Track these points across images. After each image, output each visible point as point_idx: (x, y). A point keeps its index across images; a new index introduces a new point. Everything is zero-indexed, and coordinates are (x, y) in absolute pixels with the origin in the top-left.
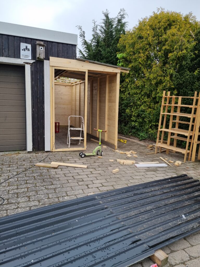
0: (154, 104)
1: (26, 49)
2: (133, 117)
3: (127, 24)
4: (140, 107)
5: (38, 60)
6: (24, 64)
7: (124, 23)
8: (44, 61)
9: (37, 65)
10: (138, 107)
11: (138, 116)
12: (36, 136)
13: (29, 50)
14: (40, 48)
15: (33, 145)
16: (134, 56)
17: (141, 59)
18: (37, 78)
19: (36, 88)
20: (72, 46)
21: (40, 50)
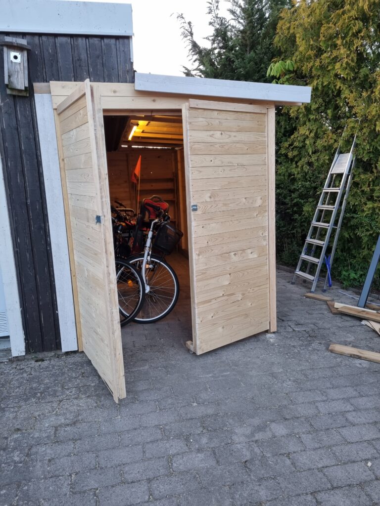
5: (15, 96)
8: (34, 97)
9: (16, 111)
12: (34, 314)
14: (12, 58)
15: (26, 339)
16: (318, 60)
17: (342, 65)
18: (20, 148)
19: (18, 177)
20: (118, 41)
21: (12, 62)
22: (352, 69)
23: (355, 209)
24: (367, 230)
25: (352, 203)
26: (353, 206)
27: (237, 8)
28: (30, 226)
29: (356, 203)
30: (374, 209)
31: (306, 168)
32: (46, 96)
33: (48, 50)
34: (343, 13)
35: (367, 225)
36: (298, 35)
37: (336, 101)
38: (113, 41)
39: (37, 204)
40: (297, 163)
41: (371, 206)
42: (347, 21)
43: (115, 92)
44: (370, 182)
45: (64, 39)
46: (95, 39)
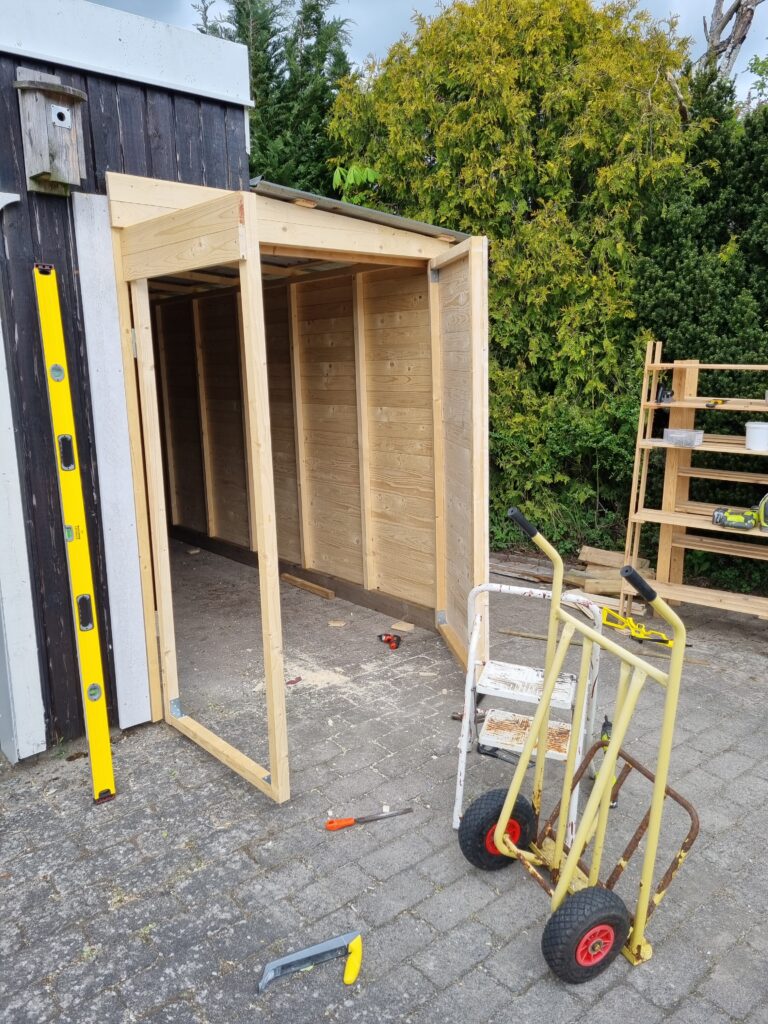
5: (39, 195)
8: (71, 198)
9: (33, 225)
12: (64, 656)
14: (55, 118)
15: (47, 716)
21: (54, 124)
22: (490, 202)
32: (100, 198)
45: (129, 91)
46: (186, 101)
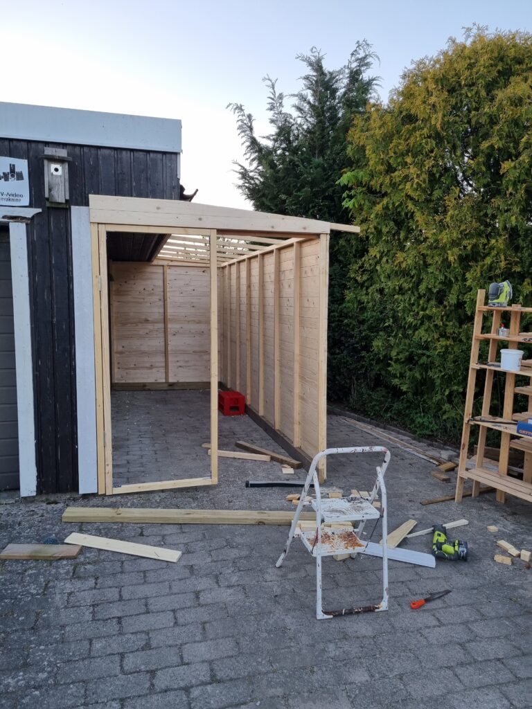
0: (457, 324)
1: (13, 176)
2: (395, 362)
3: (376, 84)
4: (414, 332)
5: (52, 208)
6: (6, 220)
7: (370, 80)
9: (49, 223)
10: (410, 332)
11: (410, 360)
12: (50, 448)
13: (20, 177)
14: (52, 170)
15: (38, 477)
16: (388, 177)
17: (412, 185)
18: (50, 262)
19: (46, 293)
20: (164, 156)
21: (52, 174)
22: (424, 191)
23: (427, 344)
24: (441, 371)
25: (424, 339)
26: (425, 342)
27: (305, 105)
28: (53, 347)
29: (429, 340)
30: (447, 347)
31: (377, 296)
32: (83, 208)
33: (89, 162)
34: (414, 129)
35: (439, 366)
36: (368, 148)
37: (409, 223)
38: (159, 156)
39: (64, 323)
40: (367, 288)
41: (444, 343)
42: (418, 139)
43: (158, 208)
44: (442, 317)
45: (107, 152)
46: (141, 153)
